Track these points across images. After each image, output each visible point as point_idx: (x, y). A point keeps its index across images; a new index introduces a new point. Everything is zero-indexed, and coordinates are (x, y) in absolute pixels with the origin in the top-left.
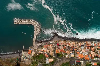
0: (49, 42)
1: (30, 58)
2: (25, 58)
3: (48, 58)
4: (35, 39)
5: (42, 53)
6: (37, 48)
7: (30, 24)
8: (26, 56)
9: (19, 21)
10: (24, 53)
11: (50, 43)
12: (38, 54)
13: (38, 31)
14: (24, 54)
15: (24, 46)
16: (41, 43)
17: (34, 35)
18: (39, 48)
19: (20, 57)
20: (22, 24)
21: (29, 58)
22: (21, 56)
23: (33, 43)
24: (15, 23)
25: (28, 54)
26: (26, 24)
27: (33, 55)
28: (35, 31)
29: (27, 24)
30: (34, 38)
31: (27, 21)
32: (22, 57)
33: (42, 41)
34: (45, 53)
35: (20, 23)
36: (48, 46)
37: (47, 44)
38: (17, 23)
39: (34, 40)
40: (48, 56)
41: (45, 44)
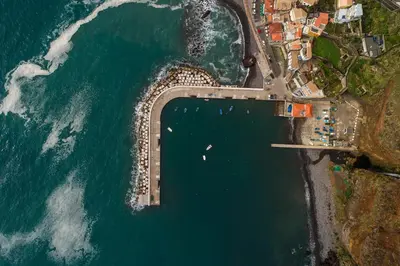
0: (251, 20)
1: (329, 108)
2: (331, 131)
3: (332, 16)
4: (238, 93)
5: (308, 45)
6: (281, 77)
7: (159, 123)
8: (321, 131)
9: (147, 183)
10: (305, 139)
11: (257, 16)
12: (315, 69)
13: (198, 77)
14: (312, 141)
15: (274, 145)
16: (255, 60)
17: (220, 96)
18: (282, 68)
19: (326, 158)
20: (158, 164)
21: (331, 115)
22: (324, 153)
23: (258, 97)
24: (157, 202)
25: (312, 122)
26: (160, 142)
27: (320, 94)
28: (199, 96)
29: (158, 135)
30: (235, 97)
31: (147, 139)
32: (326, 146)
33: (249, 55)
34: (306, 30)
35: (158, 177)
37: (260, 31)
38: (157, 191)
39: (243, 98)
40: (324, 16)
41: (263, 38)
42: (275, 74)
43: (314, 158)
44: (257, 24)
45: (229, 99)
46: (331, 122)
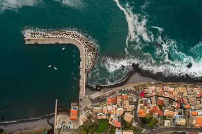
0: (119, 88)
1: (75, 128)
2: (64, 129)
3: (119, 129)
4: (82, 82)
5: (104, 117)
6: (91, 104)
7: (67, 43)
8: (64, 124)
9: (37, 37)
10: (60, 116)
11: (121, 91)
12: (93, 121)
13: (90, 62)
14: (59, 120)
15: (57, 101)
16: (99, 90)
17: (81, 73)
18: (96, 104)
19: (51, 127)
20: (46, 43)
21: (72, 129)
22: (53, 125)
23: (80, 92)
24: (27, 43)
25: (68, 120)
26: (57, 44)
27: (81, 123)
28: (81, 63)
29: (60, 43)
30: (80, 81)
31: (60, 36)
32: (56, 127)
33: (101, 87)
34: (112, 116)
35: (40, 43)
36: (119, 100)
37: (114, 93)
38: (32, 43)
39: (80, 85)
40: (119, 125)
41: (111, 94)
42: (93, 101)
43: (50, 121)
44: (117, 91)
45: (79, 78)
46: (68, 129)
